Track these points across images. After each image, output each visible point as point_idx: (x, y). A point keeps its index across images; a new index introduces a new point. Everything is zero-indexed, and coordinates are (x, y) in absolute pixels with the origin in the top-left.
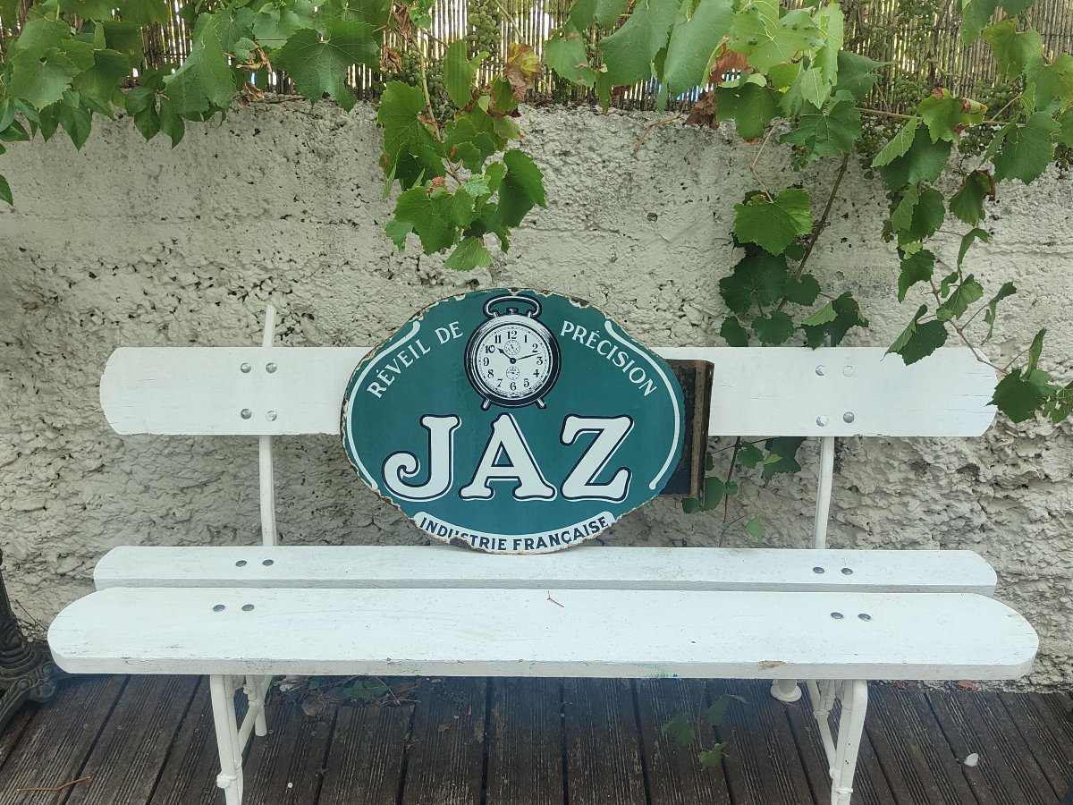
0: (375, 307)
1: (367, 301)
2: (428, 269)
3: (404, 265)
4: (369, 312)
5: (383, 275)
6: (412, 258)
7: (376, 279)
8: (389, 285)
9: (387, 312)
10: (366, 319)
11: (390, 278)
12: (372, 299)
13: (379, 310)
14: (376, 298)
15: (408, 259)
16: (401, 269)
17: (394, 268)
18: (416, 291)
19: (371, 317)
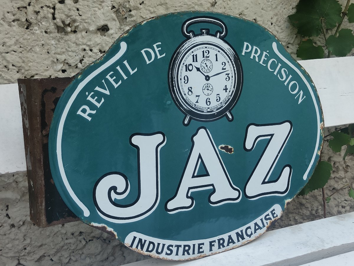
0: (14, 57)
1: (6, 51)
2: (64, 17)
3: (42, 14)
4: (8, 62)
5: (21, 25)
6: (48, 7)
7: (14, 28)
8: (27, 35)
9: (26, 60)
10: (5, 70)
11: (27, 28)
12: (11, 49)
13: (18, 59)
14: (15, 48)
15: (45, 8)
16: (39, 17)
17: (32, 17)
18: (54, 38)
19: (10, 67)
